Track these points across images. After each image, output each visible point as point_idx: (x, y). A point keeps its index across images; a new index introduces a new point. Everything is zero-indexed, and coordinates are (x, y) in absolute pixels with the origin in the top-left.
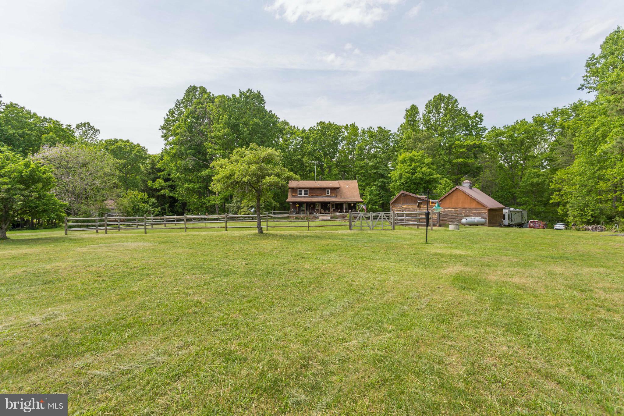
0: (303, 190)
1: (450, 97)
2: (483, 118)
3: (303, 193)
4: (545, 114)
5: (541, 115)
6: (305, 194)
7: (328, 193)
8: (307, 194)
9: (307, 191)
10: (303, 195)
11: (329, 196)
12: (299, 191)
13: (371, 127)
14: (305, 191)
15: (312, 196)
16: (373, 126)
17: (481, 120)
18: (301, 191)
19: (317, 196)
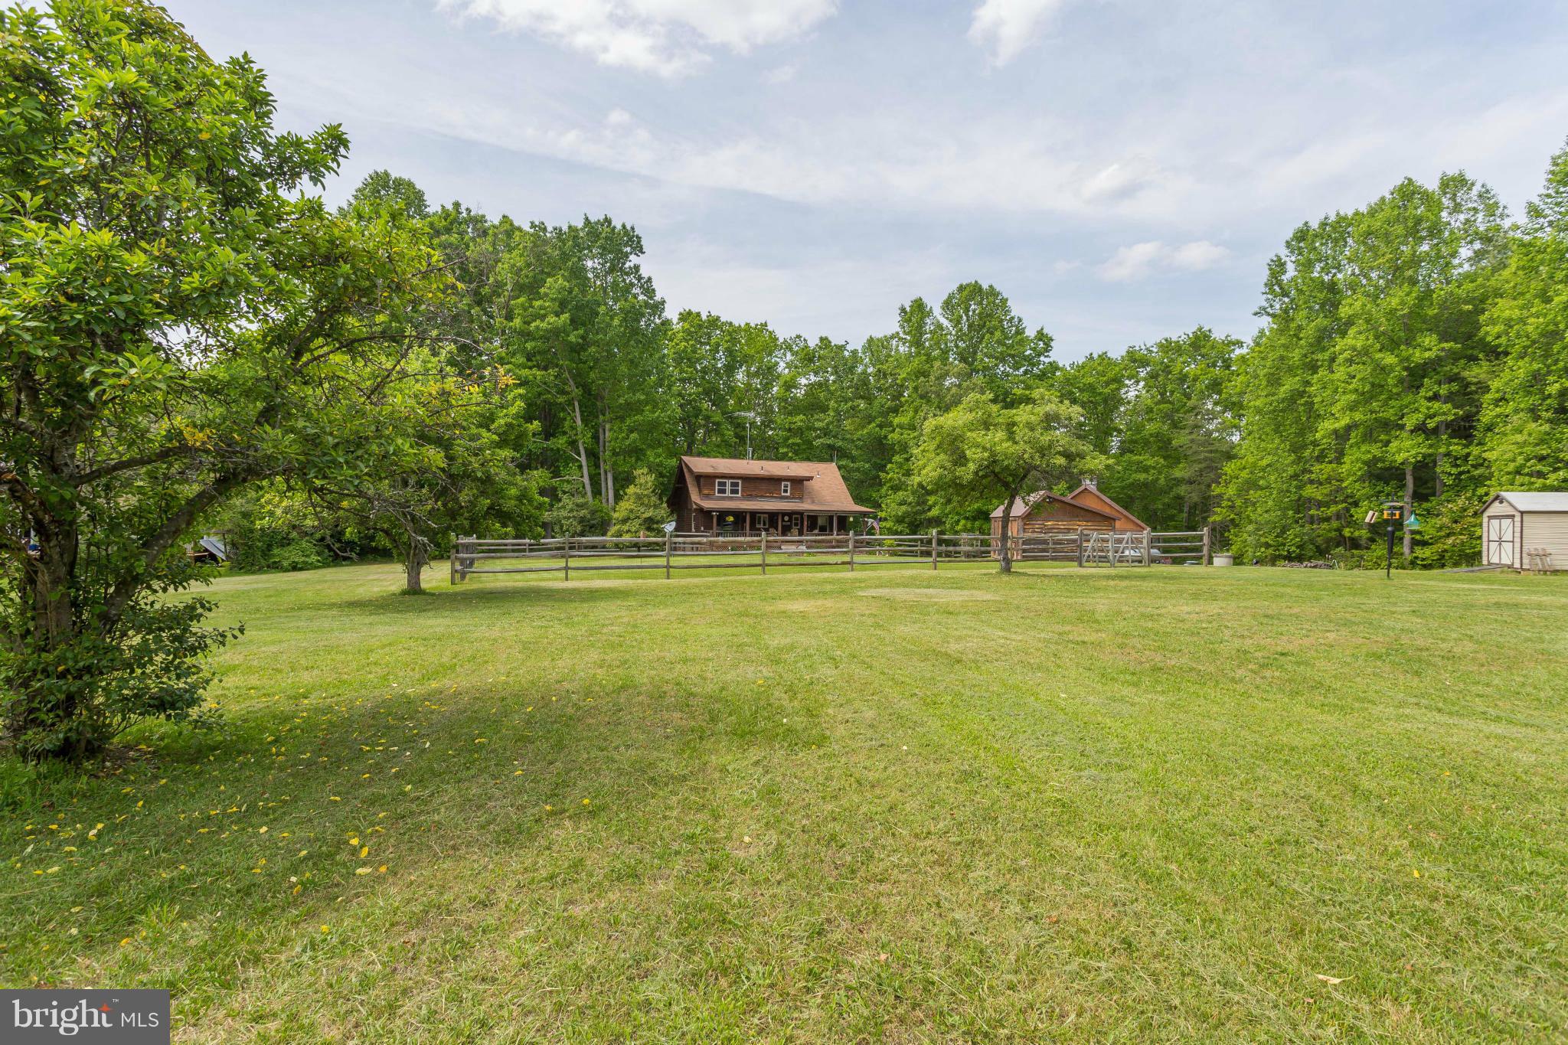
0: (728, 482)
1: (993, 292)
2: (1052, 344)
3: (728, 488)
4: (1143, 347)
5: (1137, 348)
6: (733, 492)
7: (785, 491)
8: (737, 492)
9: (737, 485)
10: (728, 494)
11: (787, 497)
12: (720, 484)
13: (799, 337)
14: (733, 484)
15: (748, 497)
16: (804, 335)
17: (1048, 348)
18: (724, 484)
19: (762, 496)
